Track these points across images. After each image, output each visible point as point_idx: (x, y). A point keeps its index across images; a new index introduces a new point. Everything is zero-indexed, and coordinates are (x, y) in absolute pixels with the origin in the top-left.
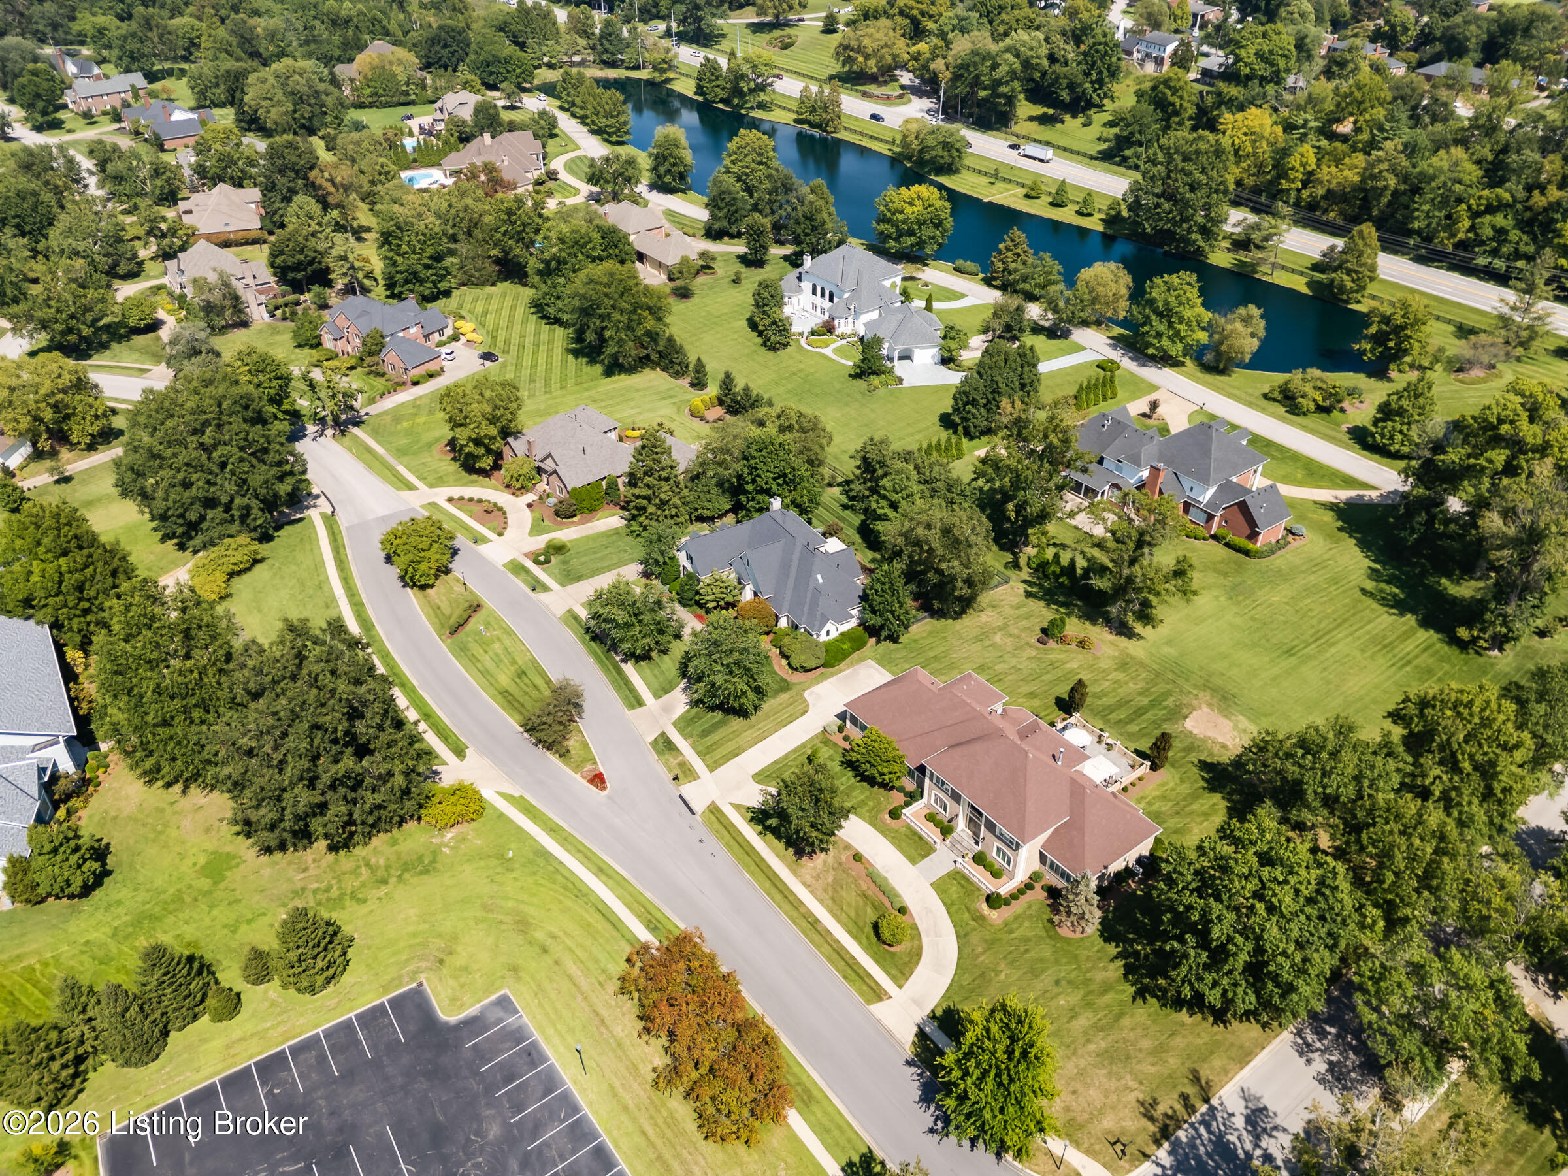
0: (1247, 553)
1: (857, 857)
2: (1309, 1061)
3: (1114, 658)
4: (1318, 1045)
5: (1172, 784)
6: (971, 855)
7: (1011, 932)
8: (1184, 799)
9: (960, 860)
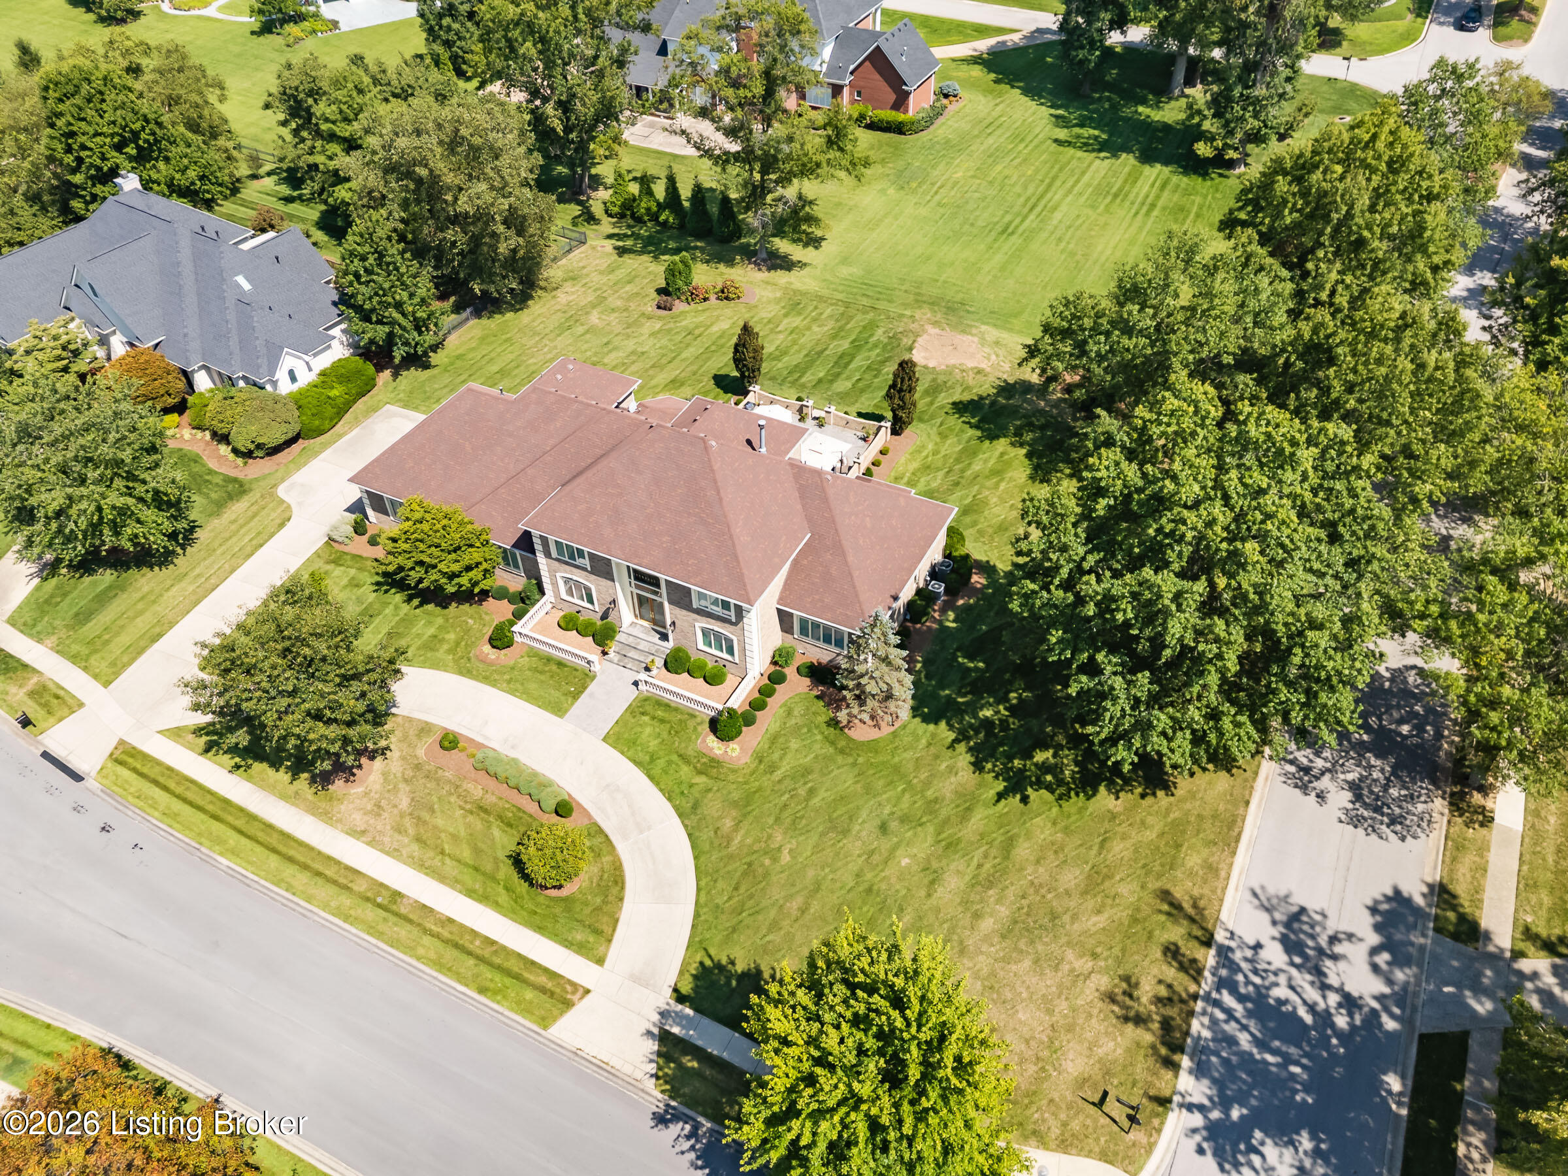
0: (898, 129)
1: (449, 742)
2: (1321, 796)
3: (778, 301)
4: (1319, 763)
5: (930, 446)
6: (660, 662)
7: (772, 768)
8: (958, 460)
9: (643, 676)
